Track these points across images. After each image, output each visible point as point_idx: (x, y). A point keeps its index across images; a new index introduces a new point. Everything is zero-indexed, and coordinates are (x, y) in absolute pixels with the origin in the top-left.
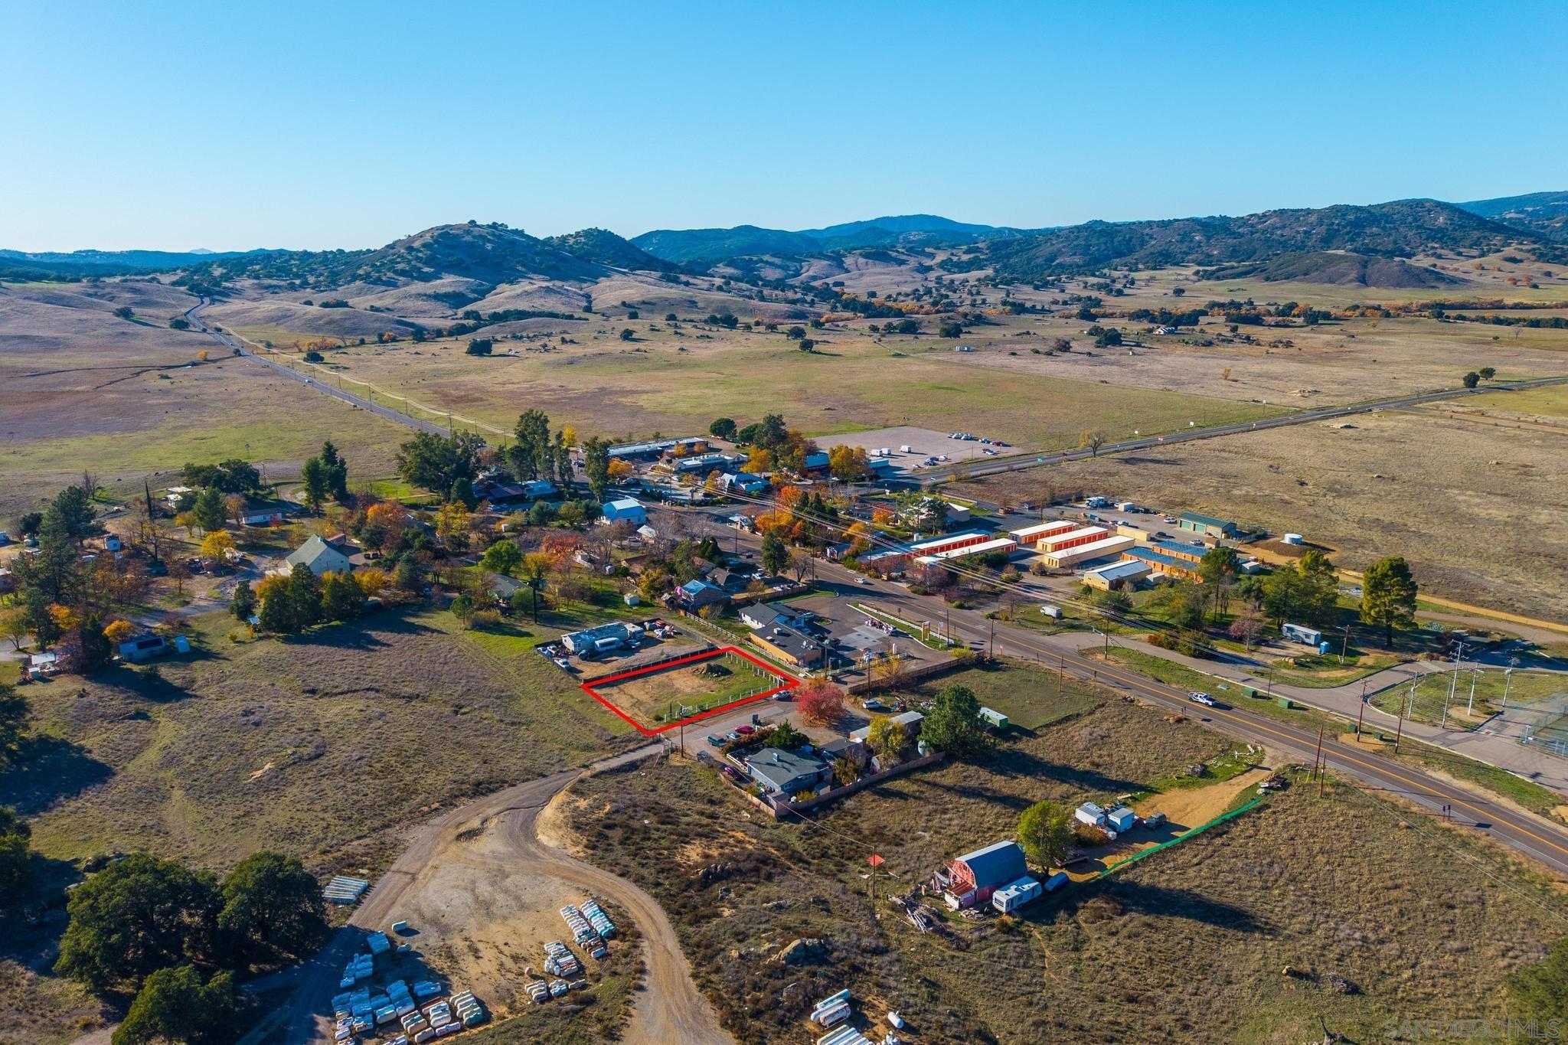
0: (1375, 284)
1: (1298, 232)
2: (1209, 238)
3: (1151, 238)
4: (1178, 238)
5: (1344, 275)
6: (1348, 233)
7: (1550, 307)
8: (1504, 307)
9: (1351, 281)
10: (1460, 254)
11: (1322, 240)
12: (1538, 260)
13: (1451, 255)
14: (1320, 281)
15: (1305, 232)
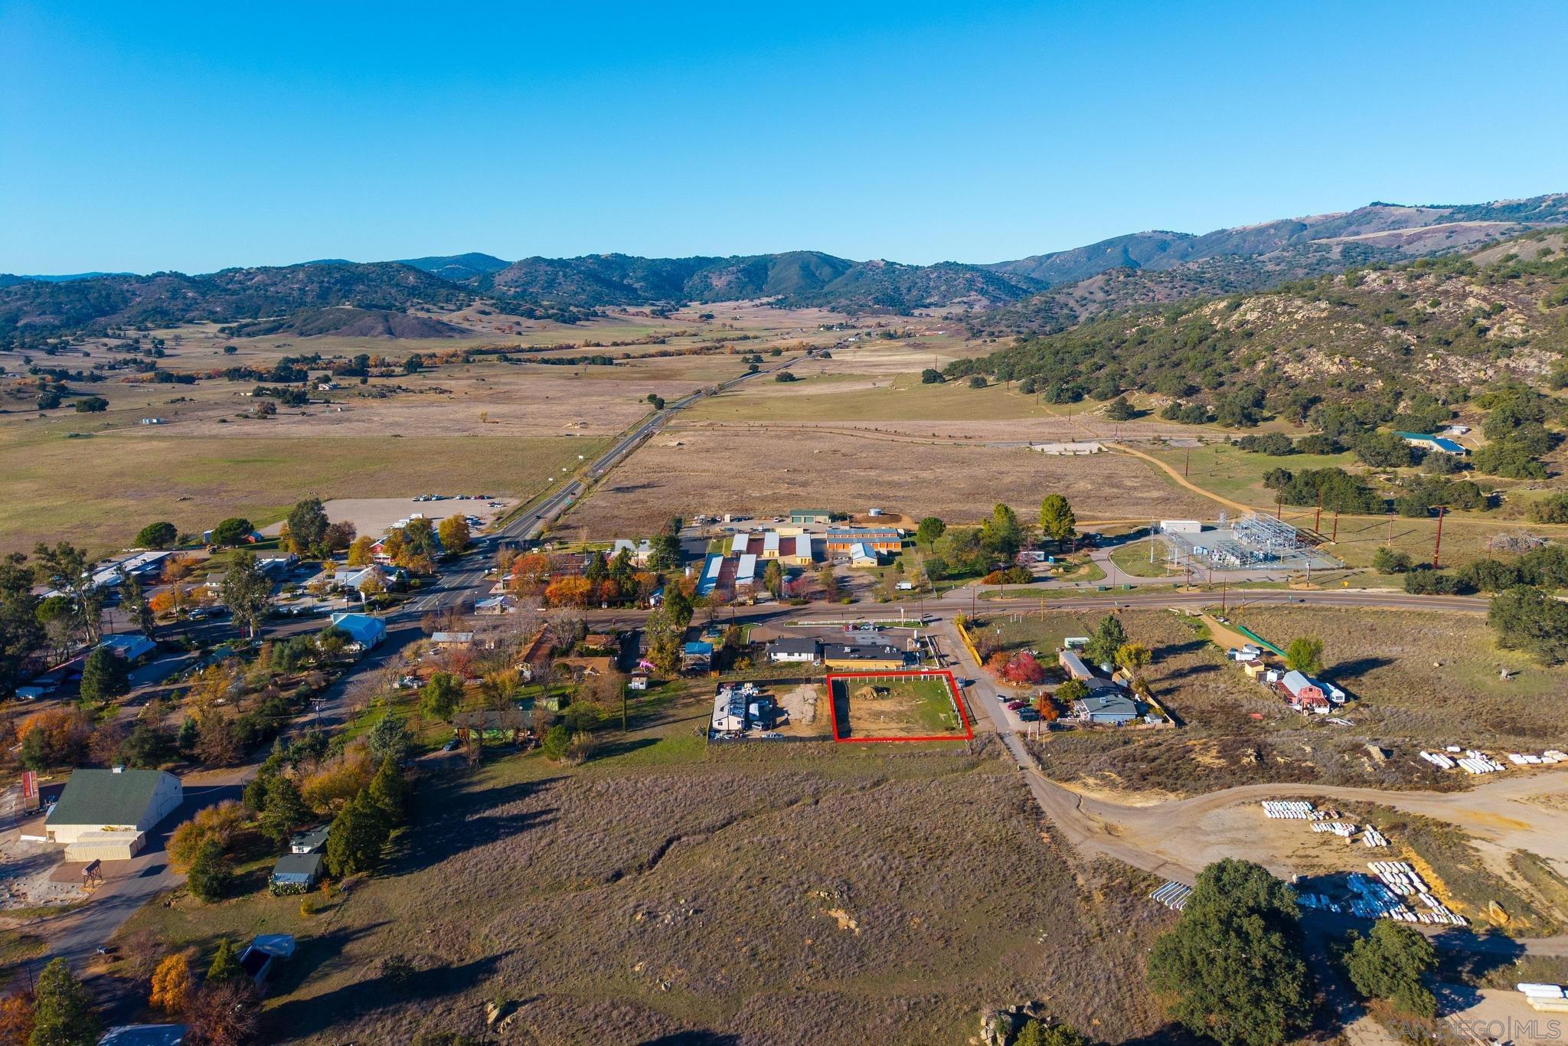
0: (402, 336)
1: (292, 289)
2: (204, 295)
3: (134, 294)
4: (168, 294)
5: (373, 328)
6: (340, 290)
7: (552, 349)
8: (522, 351)
9: (381, 333)
10: (442, 308)
11: (319, 297)
12: (501, 313)
13: (435, 309)
14: (353, 334)
15: (300, 289)
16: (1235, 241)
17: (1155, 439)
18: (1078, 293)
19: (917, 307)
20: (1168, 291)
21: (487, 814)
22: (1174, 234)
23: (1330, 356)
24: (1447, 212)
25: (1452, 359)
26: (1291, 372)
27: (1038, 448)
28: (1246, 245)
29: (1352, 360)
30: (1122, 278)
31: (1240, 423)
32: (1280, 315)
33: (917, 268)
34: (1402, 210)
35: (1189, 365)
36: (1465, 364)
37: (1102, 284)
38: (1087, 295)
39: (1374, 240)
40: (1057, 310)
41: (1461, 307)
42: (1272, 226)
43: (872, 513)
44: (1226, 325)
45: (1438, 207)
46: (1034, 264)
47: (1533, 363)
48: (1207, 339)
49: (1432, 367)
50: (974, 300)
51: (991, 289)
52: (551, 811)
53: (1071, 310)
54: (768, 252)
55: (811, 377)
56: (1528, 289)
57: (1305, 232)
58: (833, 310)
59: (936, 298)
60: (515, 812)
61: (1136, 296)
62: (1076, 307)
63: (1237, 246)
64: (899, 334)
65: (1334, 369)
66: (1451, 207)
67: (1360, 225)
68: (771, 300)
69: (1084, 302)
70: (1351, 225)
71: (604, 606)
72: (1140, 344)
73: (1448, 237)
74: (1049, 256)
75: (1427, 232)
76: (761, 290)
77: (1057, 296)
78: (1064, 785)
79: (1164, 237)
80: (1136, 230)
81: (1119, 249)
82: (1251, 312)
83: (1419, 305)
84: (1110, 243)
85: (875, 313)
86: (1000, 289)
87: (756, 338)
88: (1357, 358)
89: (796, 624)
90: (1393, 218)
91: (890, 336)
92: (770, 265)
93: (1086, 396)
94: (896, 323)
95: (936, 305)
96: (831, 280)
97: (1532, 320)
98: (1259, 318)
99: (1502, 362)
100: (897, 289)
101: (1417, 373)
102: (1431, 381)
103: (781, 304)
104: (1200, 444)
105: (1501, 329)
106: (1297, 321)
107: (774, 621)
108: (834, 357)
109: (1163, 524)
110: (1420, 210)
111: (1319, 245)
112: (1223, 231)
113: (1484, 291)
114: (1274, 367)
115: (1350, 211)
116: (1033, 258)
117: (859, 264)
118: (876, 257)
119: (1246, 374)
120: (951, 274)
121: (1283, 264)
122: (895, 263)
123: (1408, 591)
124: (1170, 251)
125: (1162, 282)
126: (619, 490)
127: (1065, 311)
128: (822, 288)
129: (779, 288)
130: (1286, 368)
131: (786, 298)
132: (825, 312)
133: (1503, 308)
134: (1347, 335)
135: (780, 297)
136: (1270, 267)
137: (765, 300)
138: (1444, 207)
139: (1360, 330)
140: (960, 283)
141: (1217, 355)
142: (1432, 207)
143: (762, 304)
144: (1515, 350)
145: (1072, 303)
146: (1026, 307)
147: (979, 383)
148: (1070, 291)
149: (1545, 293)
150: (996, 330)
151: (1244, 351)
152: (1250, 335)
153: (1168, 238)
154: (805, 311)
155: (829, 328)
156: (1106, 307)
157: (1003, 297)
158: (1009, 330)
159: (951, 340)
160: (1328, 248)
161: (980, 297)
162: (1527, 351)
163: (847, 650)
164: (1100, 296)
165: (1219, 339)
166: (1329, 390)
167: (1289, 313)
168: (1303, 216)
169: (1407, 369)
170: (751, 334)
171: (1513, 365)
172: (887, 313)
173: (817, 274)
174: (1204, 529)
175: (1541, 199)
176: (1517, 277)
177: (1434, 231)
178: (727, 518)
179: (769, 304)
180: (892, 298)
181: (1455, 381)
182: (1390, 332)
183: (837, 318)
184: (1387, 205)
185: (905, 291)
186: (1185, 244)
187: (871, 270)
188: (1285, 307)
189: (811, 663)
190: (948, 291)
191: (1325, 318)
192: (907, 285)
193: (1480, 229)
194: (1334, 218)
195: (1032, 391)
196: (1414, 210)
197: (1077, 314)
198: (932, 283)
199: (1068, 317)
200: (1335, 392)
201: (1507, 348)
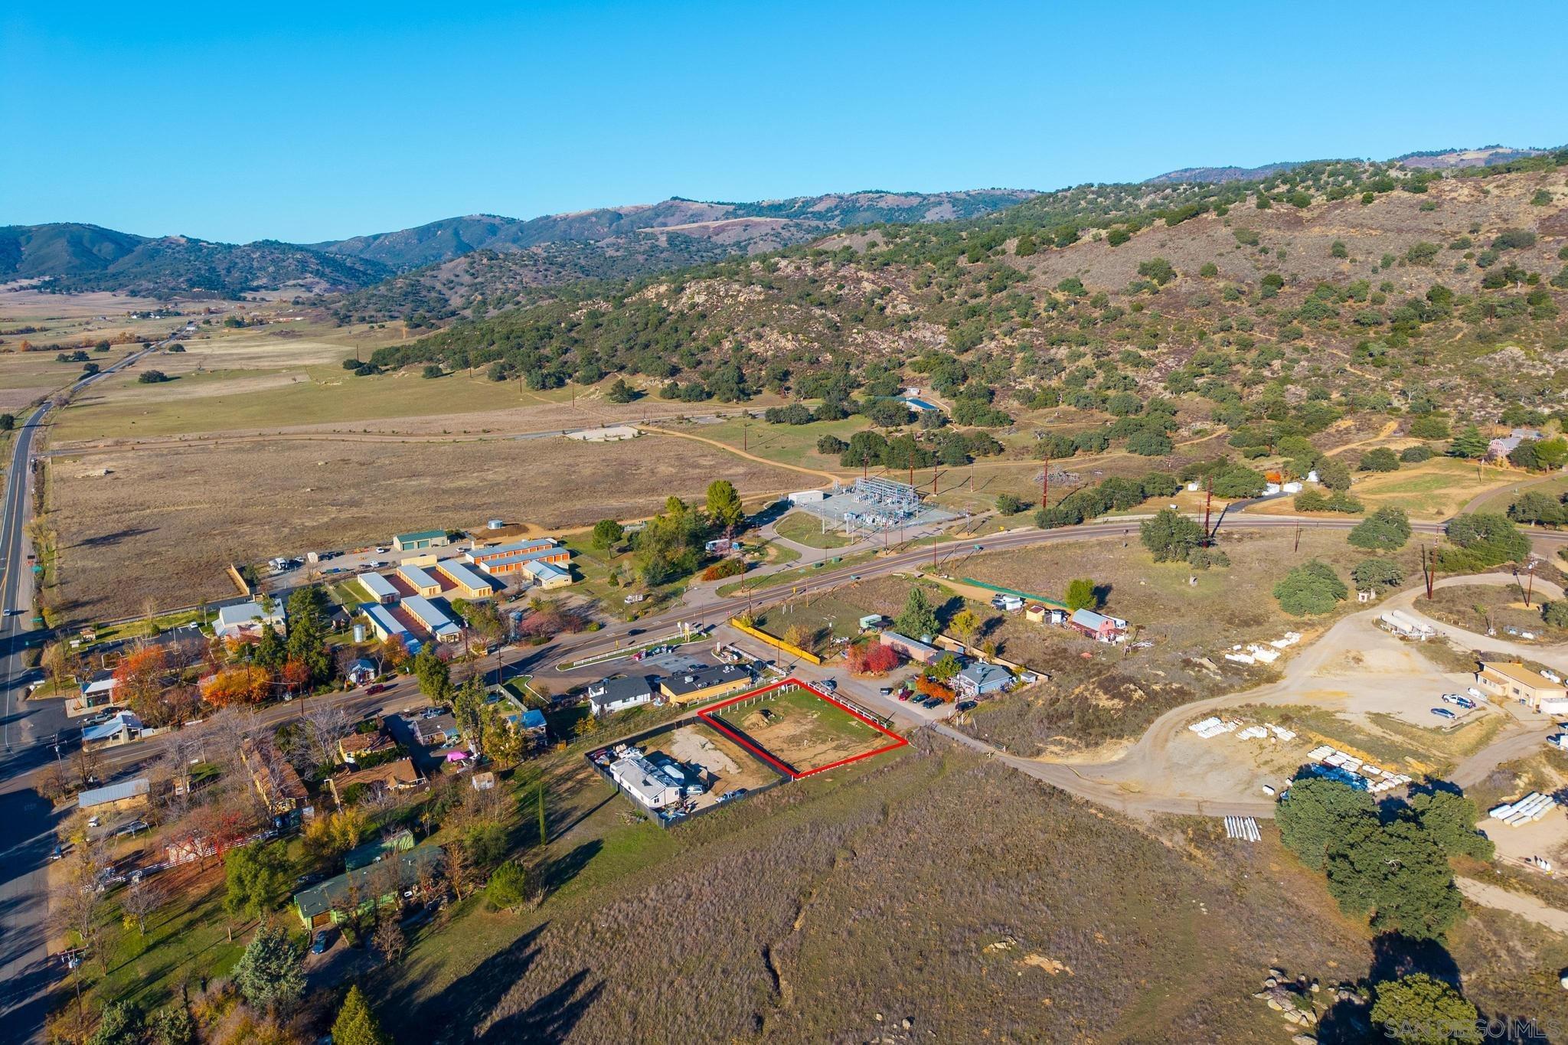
16: (563, 226)
17: (678, 418)
18: (443, 275)
19: (243, 290)
20: (533, 274)
21: (497, 1015)
22: (502, 219)
23: (783, 333)
24: (731, 208)
25: (871, 333)
26: (755, 350)
27: (577, 436)
28: (573, 231)
29: (800, 336)
30: (485, 261)
31: (739, 399)
32: (724, 298)
33: (230, 246)
34: (697, 205)
35: (660, 346)
36: (882, 337)
37: (465, 266)
38: (453, 278)
39: (691, 230)
40: (424, 293)
41: (859, 290)
42: (592, 214)
43: (493, 526)
44: (679, 307)
45: (723, 204)
46: (360, 245)
47: (928, 334)
48: (665, 321)
49: (860, 341)
50: (312, 283)
51: (327, 271)
52: (579, 978)
53: (440, 292)
54: (14, 223)
55: (188, 375)
56: (900, 275)
57: (622, 221)
58: (134, 294)
59: (265, 280)
60: (536, 998)
61: (504, 279)
62: (445, 291)
63: (565, 231)
64: (247, 321)
65: (789, 346)
66: (732, 204)
67: (666, 217)
68: (35, 282)
69: (451, 285)
70: (659, 216)
71: (287, 698)
72: (596, 327)
73: (745, 230)
74: (376, 237)
75: (727, 225)
76: (15, 271)
77: (422, 279)
78: (1038, 759)
79: (492, 221)
80: (464, 213)
81: (450, 231)
82: (695, 294)
83: (827, 288)
84: (439, 225)
85: (197, 298)
86: (337, 271)
87: (43, 330)
88: (804, 335)
89: (571, 665)
90: (690, 212)
91: (239, 324)
92: (22, 239)
93: (568, 381)
94: (231, 308)
95: (266, 288)
96: (115, 260)
97: (912, 300)
98: (707, 301)
99: (906, 334)
100: (211, 270)
101: (850, 346)
102: (864, 352)
103: (52, 287)
104: (720, 420)
105: (894, 307)
106: (742, 304)
107: (538, 668)
108: (189, 350)
109: (792, 497)
110: (711, 205)
111: (647, 234)
112: (548, 217)
113: (872, 277)
114: (739, 347)
115: (655, 204)
116: (358, 239)
117: (151, 240)
118: (174, 233)
119: (716, 355)
120: (277, 254)
121: (622, 250)
122: (200, 241)
123: (1042, 527)
124: (501, 234)
125: (526, 265)
126: (92, 542)
127: (434, 294)
128: (106, 267)
129: (44, 267)
130: (751, 347)
131: (56, 280)
132: (122, 297)
133: (890, 290)
134: (787, 315)
135: (47, 278)
136: (610, 252)
137: (25, 282)
138: (728, 204)
139: (795, 311)
140: (291, 262)
141: (682, 335)
142: (719, 203)
143: (22, 288)
144: (912, 324)
145: (439, 286)
146: (390, 290)
147: (434, 373)
148: (435, 273)
149: (912, 278)
150: (366, 314)
151: (706, 332)
152: (704, 316)
153: (497, 222)
154: (92, 296)
155: (146, 316)
156: (476, 290)
157: (343, 279)
158: (380, 315)
159: (314, 328)
160: (653, 237)
161: (317, 279)
162: (920, 324)
163: (688, 679)
164: (467, 279)
165: (677, 321)
166: (793, 364)
167: (732, 296)
168: (617, 206)
169: (842, 343)
170: (36, 325)
171: (914, 336)
172: (213, 297)
173: (95, 250)
174: (826, 496)
175: (794, 201)
176: (887, 264)
177: (733, 224)
178: (313, 557)
179: (34, 287)
180: (210, 280)
181: (879, 351)
182: (818, 312)
183: (149, 305)
184: (684, 200)
185: (223, 272)
186: (514, 229)
187: (168, 247)
188: (726, 291)
189: (651, 704)
190: (277, 271)
191: (764, 300)
192: (225, 266)
193: (766, 224)
194: (644, 210)
195: (502, 378)
196: (706, 205)
197: (447, 297)
198: (255, 264)
199: (439, 300)
200: (798, 365)
201: (905, 321)
